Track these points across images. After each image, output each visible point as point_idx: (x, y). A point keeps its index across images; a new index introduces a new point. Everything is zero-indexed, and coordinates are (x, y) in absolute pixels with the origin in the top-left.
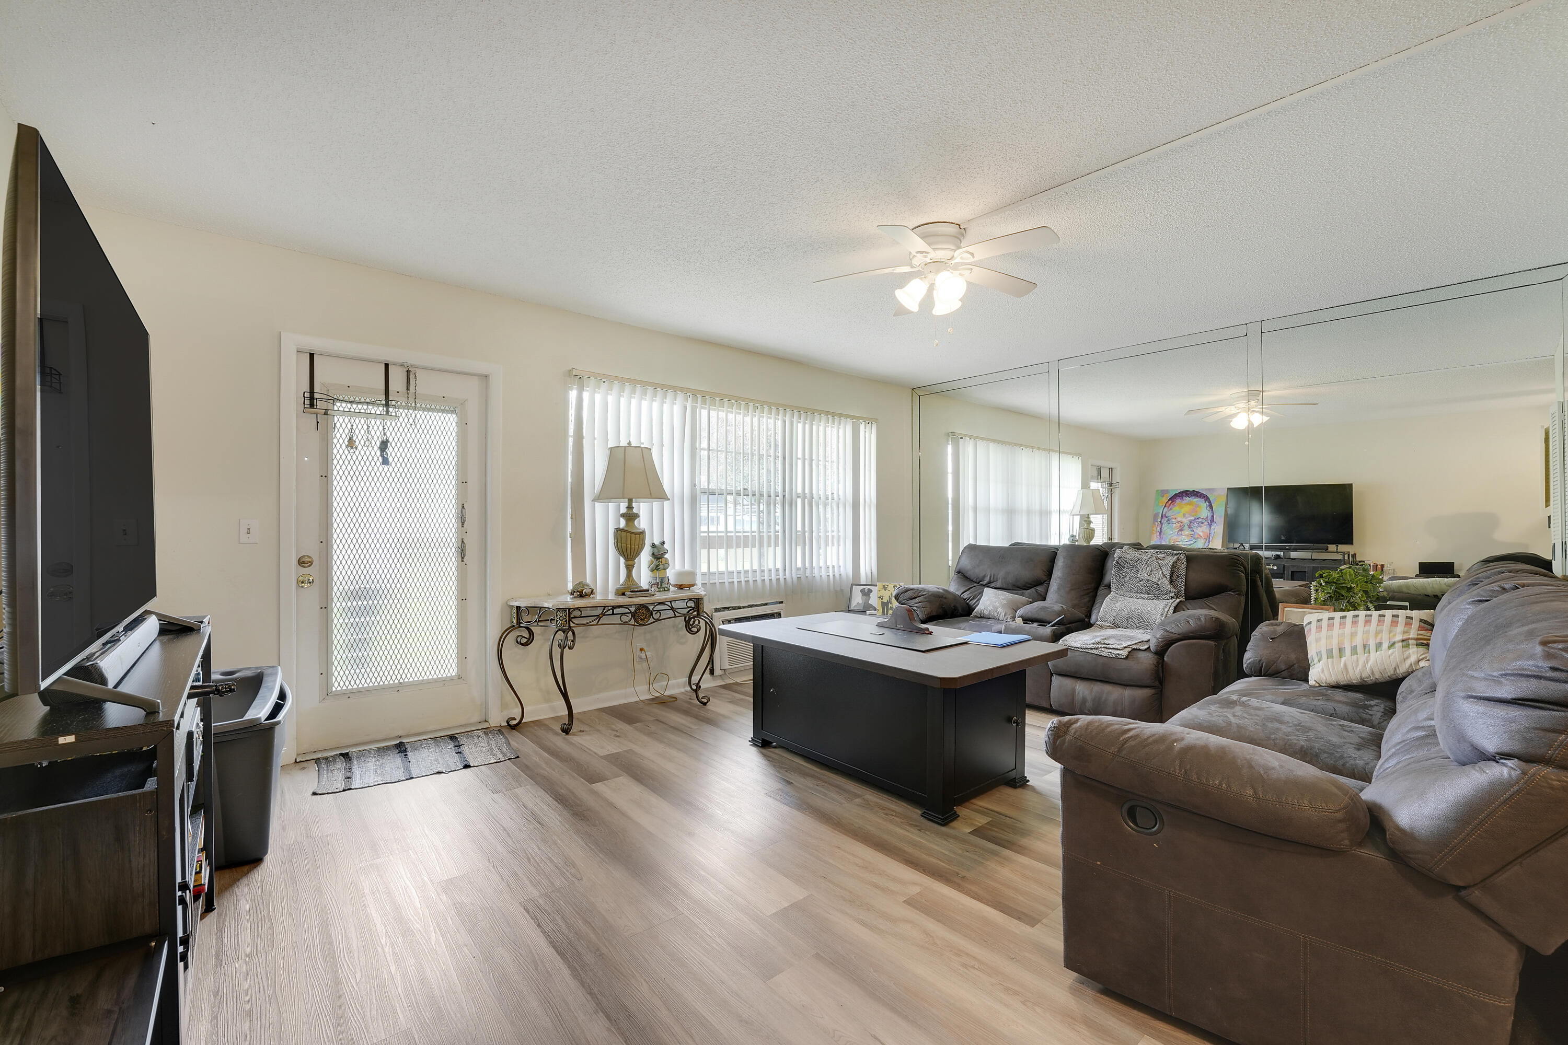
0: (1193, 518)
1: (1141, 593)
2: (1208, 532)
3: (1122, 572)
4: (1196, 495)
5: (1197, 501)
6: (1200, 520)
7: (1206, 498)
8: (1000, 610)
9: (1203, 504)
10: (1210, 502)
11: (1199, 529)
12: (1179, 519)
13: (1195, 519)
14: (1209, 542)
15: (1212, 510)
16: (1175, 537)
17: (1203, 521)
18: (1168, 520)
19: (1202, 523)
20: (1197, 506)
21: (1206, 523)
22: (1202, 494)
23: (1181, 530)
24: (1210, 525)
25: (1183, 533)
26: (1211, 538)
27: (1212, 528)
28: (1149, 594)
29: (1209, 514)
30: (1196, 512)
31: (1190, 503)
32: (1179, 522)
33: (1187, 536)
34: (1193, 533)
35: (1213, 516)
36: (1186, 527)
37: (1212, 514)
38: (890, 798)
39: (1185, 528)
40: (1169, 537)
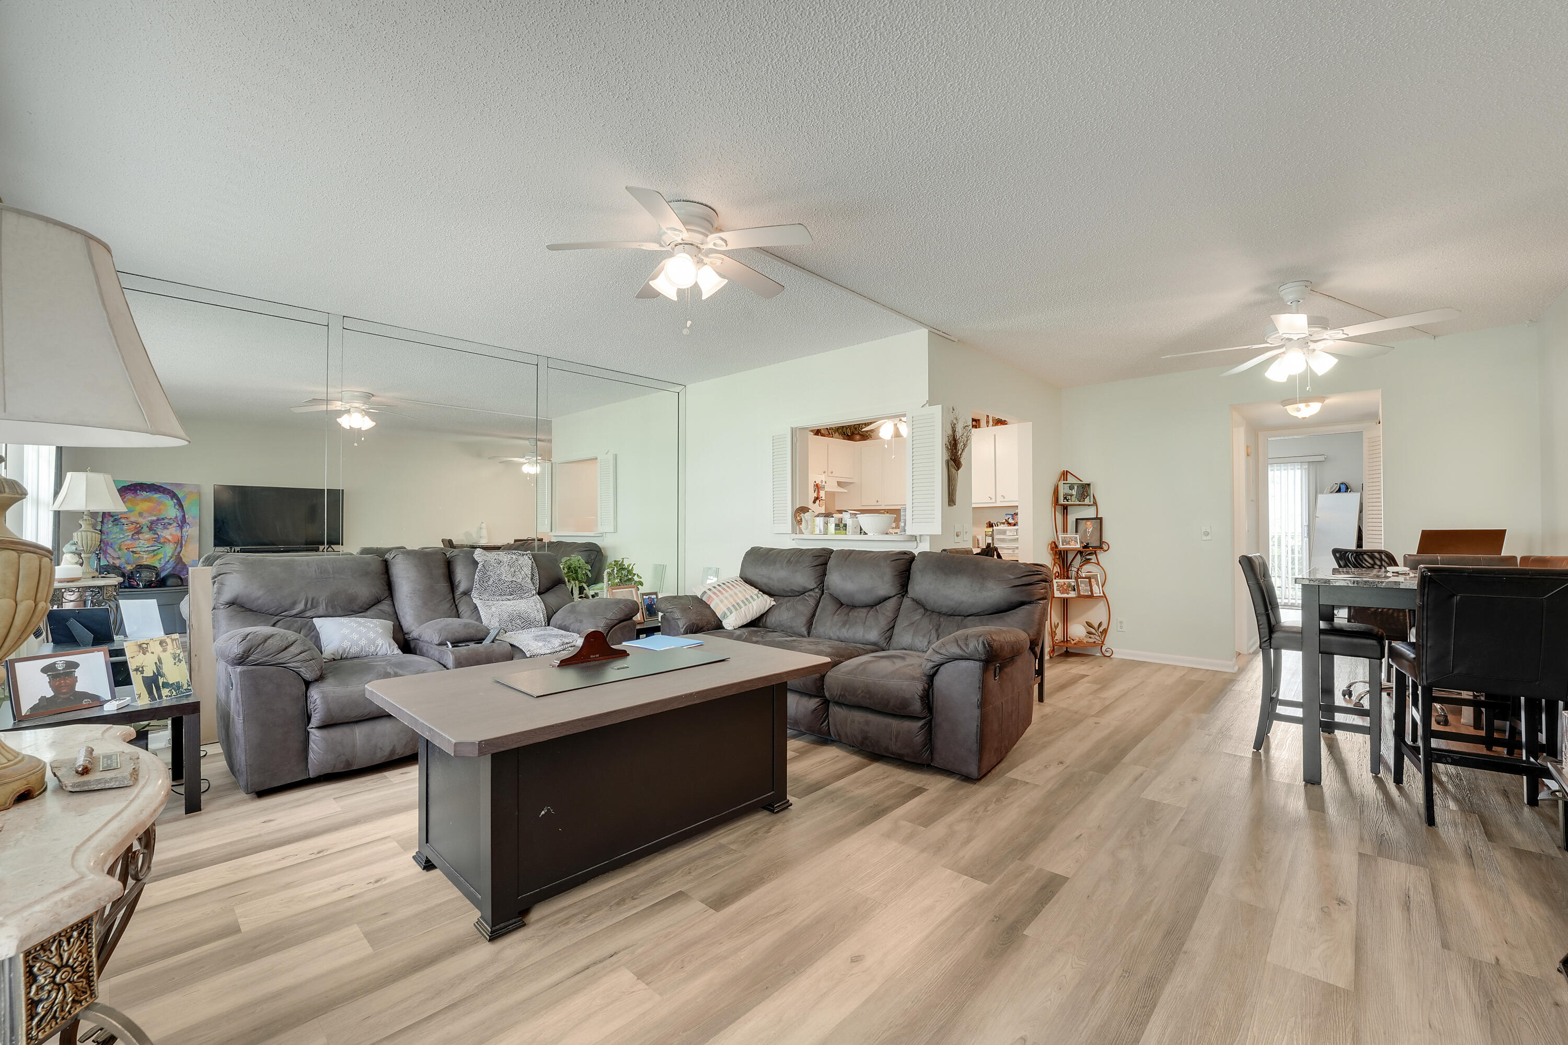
0: (155, 518)
1: (505, 595)
2: (179, 534)
3: (486, 575)
4: (157, 489)
5: (159, 498)
6: (166, 521)
7: (173, 495)
8: (380, 642)
9: (170, 503)
10: (178, 499)
11: (165, 531)
12: (133, 519)
13: (158, 520)
14: (181, 547)
15: (183, 509)
16: (129, 542)
17: (171, 522)
18: (115, 520)
19: (170, 524)
20: (160, 503)
21: (175, 524)
22: (165, 489)
23: (138, 533)
24: (181, 527)
25: (140, 536)
26: (184, 543)
27: (184, 530)
28: (512, 594)
29: (178, 514)
30: (160, 510)
31: (149, 500)
32: (132, 523)
33: (148, 540)
34: (156, 536)
35: (184, 516)
36: (145, 529)
37: (182, 514)
38: (732, 827)
39: (143, 530)
40: (120, 541)
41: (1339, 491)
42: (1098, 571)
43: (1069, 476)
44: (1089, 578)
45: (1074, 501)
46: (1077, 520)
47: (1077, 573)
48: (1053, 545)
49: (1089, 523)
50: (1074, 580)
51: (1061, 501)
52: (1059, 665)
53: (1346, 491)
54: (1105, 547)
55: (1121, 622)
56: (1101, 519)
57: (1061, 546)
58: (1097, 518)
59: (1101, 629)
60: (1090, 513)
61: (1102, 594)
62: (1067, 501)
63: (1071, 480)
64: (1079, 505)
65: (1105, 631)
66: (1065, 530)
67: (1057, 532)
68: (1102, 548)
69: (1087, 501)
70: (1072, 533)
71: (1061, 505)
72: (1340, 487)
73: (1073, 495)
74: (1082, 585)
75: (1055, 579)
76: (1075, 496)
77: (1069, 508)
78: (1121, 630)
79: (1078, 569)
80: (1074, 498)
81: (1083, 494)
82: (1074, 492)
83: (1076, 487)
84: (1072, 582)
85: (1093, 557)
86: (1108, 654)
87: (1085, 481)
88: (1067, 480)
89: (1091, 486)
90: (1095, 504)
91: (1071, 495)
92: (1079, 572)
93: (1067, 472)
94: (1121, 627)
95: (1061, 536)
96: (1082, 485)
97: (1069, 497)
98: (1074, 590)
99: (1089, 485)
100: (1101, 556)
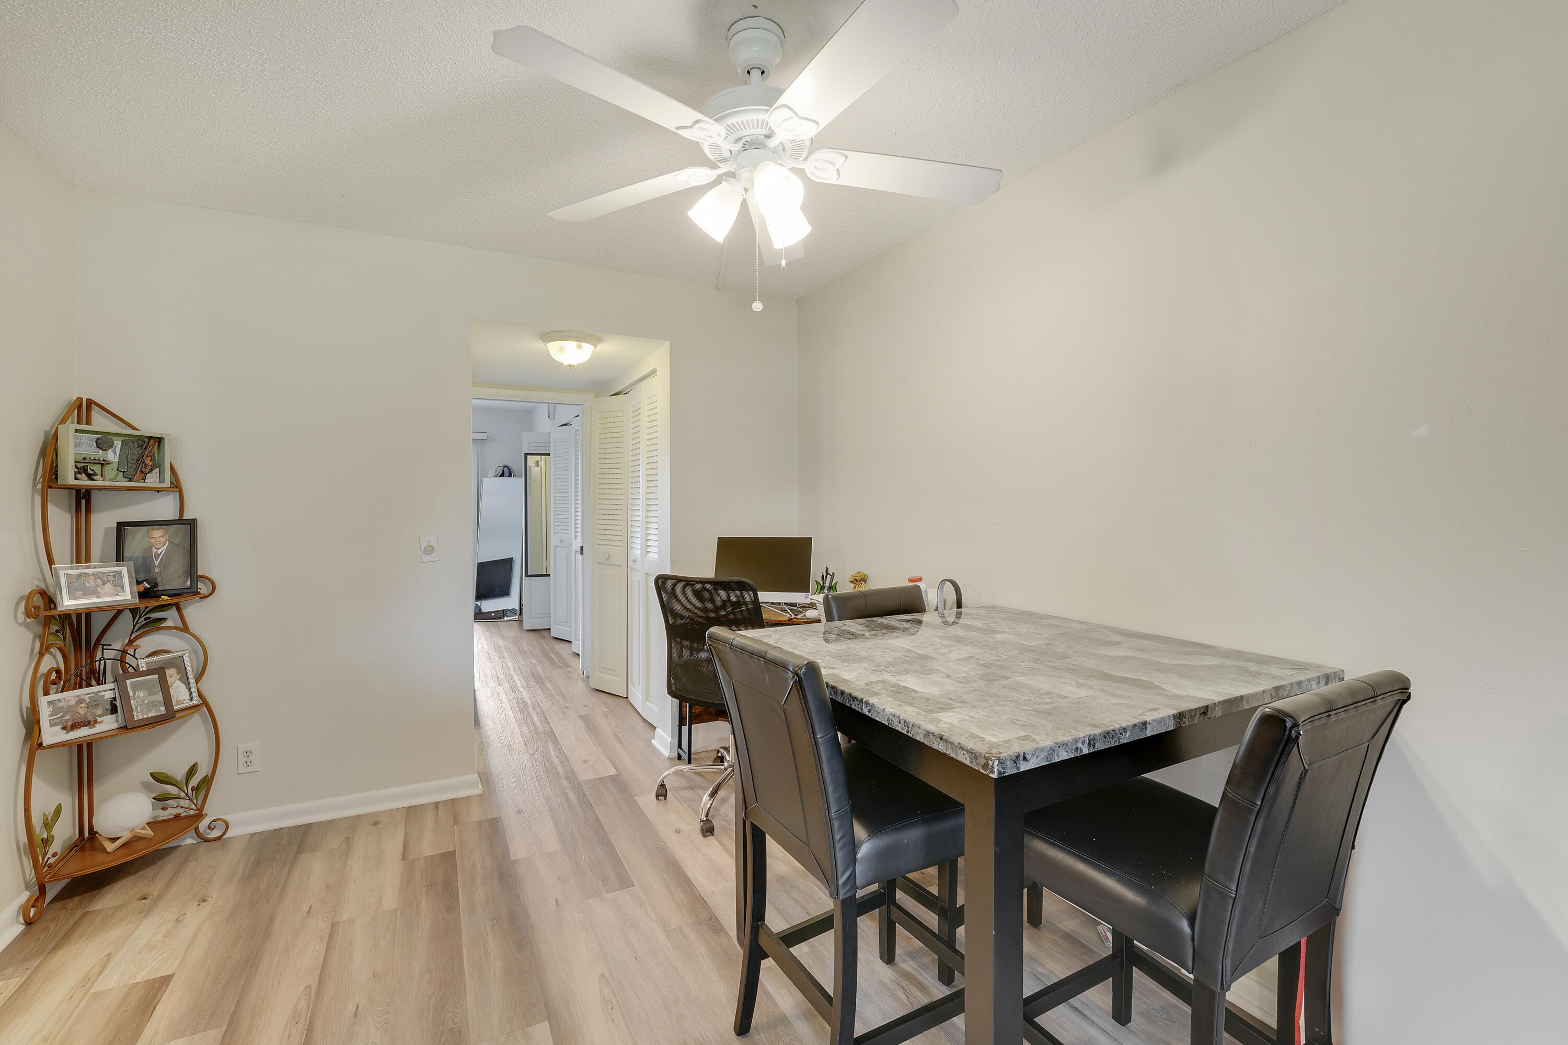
41: (502, 475)
42: (187, 647)
43: (96, 415)
44: (160, 671)
45: (112, 478)
46: (121, 526)
47: (122, 661)
48: (38, 600)
49: (157, 533)
50: (112, 686)
51: (68, 475)
52: (61, 953)
53: (510, 475)
54: (203, 588)
55: (248, 753)
56: (192, 523)
57: (68, 603)
58: (180, 521)
59: (194, 782)
60: (165, 508)
61: (196, 701)
62: (90, 477)
63: (100, 422)
64: (130, 489)
65: (207, 782)
66: (81, 554)
67: (51, 562)
68: (197, 593)
69: (152, 480)
70: (103, 560)
71: (69, 488)
72: (503, 471)
73: (109, 463)
74: (141, 694)
75: (46, 693)
76: (115, 466)
77: (95, 496)
78: (248, 770)
79: (124, 652)
80: (110, 471)
81: (140, 461)
82: (112, 456)
83: (118, 444)
84: (106, 691)
85: (172, 614)
86: (215, 834)
87: (148, 428)
88: (88, 422)
89: (167, 446)
90: (176, 485)
91: (103, 464)
92: (129, 659)
93: (90, 403)
94: (248, 764)
95: (65, 570)
96: (139, 438)
97: (97, 468)
98: (114, 710)
99: (159, 440)
100: (194, 612)
